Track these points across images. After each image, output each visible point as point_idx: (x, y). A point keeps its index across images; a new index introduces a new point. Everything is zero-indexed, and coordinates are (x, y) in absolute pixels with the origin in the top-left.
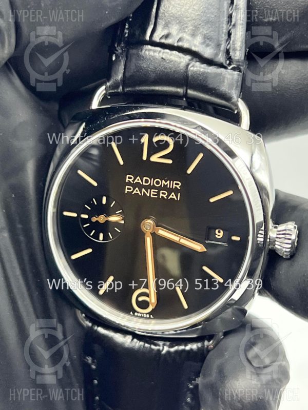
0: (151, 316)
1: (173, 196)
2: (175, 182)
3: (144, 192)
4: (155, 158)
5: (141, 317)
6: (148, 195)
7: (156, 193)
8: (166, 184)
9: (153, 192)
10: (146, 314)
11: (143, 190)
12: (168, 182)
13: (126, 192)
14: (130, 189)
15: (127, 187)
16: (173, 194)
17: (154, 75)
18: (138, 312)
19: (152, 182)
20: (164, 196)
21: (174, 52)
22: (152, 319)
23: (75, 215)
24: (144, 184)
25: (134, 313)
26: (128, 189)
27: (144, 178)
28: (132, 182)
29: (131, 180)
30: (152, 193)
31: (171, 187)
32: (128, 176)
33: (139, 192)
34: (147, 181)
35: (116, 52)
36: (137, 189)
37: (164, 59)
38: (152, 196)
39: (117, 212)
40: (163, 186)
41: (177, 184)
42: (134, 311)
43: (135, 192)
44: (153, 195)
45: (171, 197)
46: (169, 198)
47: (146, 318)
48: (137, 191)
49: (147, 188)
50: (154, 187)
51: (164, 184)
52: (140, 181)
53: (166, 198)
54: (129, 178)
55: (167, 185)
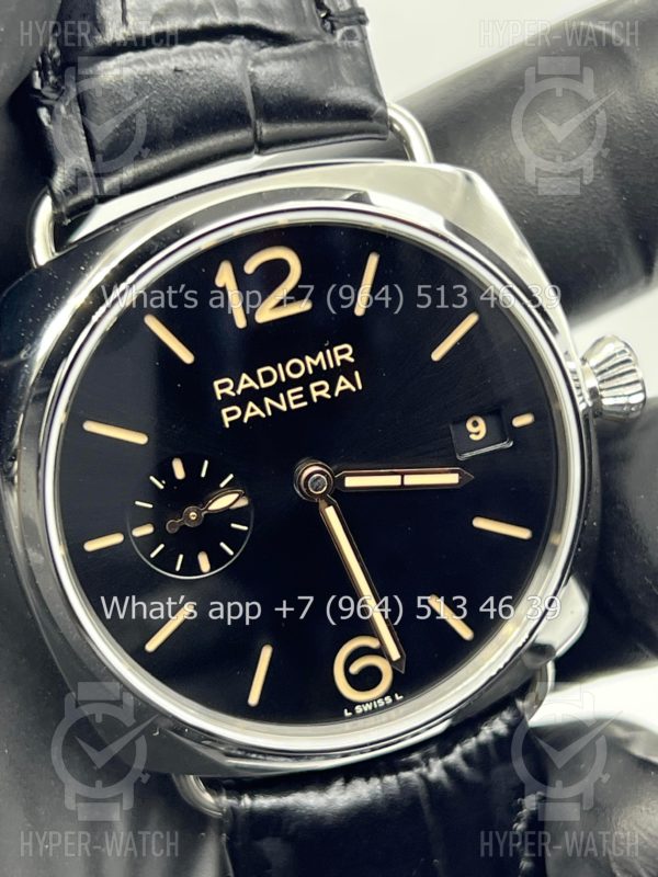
0: (398, 697)
1: (343, 384)
2: (336, 349)
3: (271, 406)
4: (266, 313)
5: (374, 711)
6: (283, 408)
7: (301, 396)
8: (316, 363)
9: (293, 395)
10: (383, 697)
11: (267, 401)
12: (321, 355)
13: (227, 425)
14: (234, 413)
15: (224, 411)
16: (342, 378)
17: (171, 119)
18: (360, 704)
19: (281, 372)
20: (324, 393)
21: (199, 45)
22: (401, 701)
23: (117, 539)
24: (264, 385)
25: (352, 710)
26: (229, 414)
27: (260, 371)
28: (233, 394)
29: (228, 391)
30: (292, 400)
31: (332, 366)
32: (216, 384)
33: (258, 412)
34: (268, 376)
35: (45, 101)
36: (251, 404)
37: (181, 71)
38: (293, 406)
39: (222, 485)
40: (311, 371)
41: (343, 353)
42: (351, 705)
43: (248, 414)
44: (296, 402)
45: (339, 388)
46: (336, 394)
47: (386, 706)
48: (252, 410)
49: (273, 393)
50: (291, 383)
51: (312, 366)
52: (252, 383)
53: (329, 396)
54: (222, 387)
55: (320, 363)
